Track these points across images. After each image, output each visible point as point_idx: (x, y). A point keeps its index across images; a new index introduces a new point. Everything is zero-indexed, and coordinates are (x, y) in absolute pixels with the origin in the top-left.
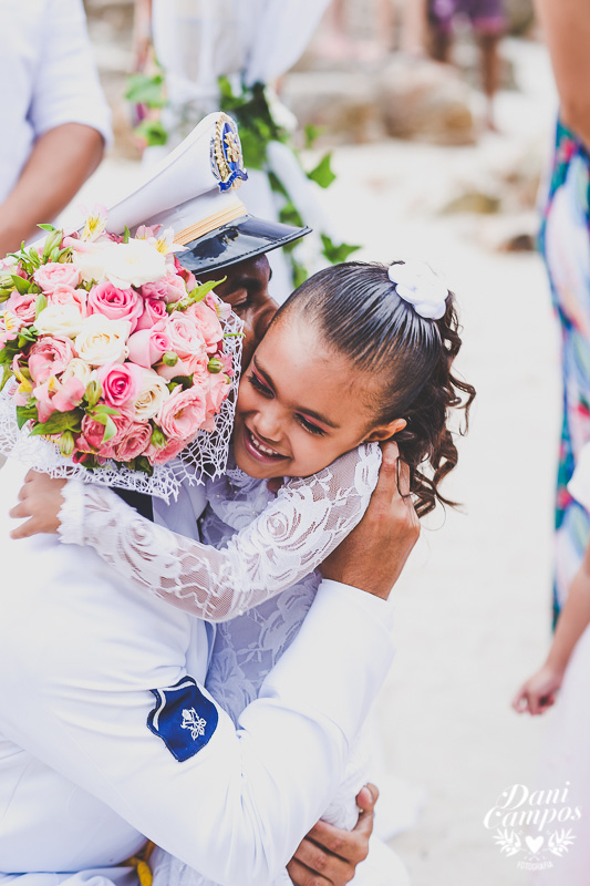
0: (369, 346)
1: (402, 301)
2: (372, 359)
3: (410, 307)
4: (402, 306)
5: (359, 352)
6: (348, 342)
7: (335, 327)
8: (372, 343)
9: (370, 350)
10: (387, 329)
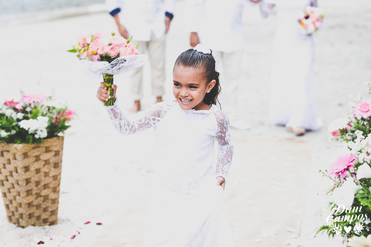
0: (196, 63)
1: (199, 52)
2: (198, 65)
3: (201, 53)
4: (200, 53)
5: (194, 65)
6: (191, 64)
7: (186, 62)
8: (196, 62)
9: (197, 64)
10: (198, 58)
